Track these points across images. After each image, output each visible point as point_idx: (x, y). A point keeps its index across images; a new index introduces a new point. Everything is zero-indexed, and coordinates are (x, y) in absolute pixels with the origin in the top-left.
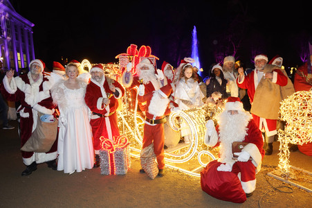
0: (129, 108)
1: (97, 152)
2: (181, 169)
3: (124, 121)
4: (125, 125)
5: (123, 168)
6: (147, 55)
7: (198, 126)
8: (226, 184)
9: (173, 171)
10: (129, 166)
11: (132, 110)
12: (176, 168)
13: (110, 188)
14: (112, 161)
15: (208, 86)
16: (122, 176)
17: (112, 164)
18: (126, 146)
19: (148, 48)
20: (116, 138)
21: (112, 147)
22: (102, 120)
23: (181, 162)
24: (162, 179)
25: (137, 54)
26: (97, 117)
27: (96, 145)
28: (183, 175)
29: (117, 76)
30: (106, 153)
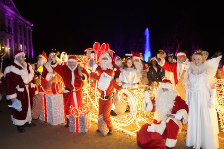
0: (92, 86)
1: (68, 116)
2: (125, 130)
3: (88, 95)
4: (89, 99)
5: (85, 129)
6: (107, 50)
7: (137, 100)
8: (152, 141)
9: (119, 131)
10: (90, 127)
11: (93, 88)
12: (122, 129)
13: (74, 141)
14: (77, 123)
15: (147, 73)
16: (83, 134)
17: (77, 125)
18: (87, 113)
19: (107, 45)
20: (81, 107)
21: (78, 113)
22: (71, 94)
23: (125, 125)
24: (111, 136)
25: (99, 49)
26: (67, 91)
27: (67, 111)
28: (126, 134)
29: (84, 64)
30: (73, 117)
